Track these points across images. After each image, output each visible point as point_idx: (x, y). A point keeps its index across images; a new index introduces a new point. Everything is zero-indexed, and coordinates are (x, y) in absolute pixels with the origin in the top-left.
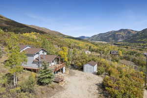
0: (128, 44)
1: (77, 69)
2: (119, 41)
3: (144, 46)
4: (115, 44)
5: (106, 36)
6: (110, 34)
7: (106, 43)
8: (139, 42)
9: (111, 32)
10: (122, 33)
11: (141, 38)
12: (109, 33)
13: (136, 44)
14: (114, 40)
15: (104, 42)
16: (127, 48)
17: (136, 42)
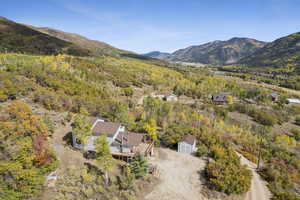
0: (246, 68)
1: (167, 147)
2: (229, 62)
3: (275, 73)
4: (220, 69)
5: (203, 53)
6: (212, 49)
7: (203, 66)
8: (266, 65)
9: (214, 43)
10: (235, 47)
11: (272, 57)
12: (209, 45)
13: (261, 69)
14: (217, 61)
15: (199, 65)
16: (243, 77)
17: (261, 65)
